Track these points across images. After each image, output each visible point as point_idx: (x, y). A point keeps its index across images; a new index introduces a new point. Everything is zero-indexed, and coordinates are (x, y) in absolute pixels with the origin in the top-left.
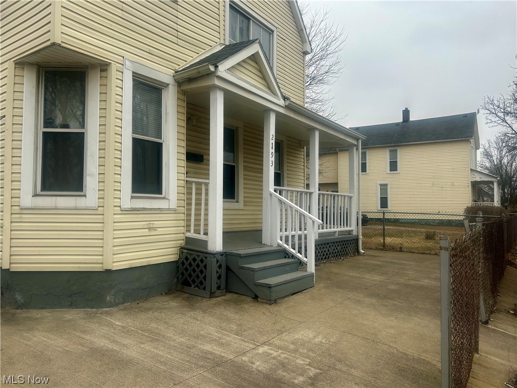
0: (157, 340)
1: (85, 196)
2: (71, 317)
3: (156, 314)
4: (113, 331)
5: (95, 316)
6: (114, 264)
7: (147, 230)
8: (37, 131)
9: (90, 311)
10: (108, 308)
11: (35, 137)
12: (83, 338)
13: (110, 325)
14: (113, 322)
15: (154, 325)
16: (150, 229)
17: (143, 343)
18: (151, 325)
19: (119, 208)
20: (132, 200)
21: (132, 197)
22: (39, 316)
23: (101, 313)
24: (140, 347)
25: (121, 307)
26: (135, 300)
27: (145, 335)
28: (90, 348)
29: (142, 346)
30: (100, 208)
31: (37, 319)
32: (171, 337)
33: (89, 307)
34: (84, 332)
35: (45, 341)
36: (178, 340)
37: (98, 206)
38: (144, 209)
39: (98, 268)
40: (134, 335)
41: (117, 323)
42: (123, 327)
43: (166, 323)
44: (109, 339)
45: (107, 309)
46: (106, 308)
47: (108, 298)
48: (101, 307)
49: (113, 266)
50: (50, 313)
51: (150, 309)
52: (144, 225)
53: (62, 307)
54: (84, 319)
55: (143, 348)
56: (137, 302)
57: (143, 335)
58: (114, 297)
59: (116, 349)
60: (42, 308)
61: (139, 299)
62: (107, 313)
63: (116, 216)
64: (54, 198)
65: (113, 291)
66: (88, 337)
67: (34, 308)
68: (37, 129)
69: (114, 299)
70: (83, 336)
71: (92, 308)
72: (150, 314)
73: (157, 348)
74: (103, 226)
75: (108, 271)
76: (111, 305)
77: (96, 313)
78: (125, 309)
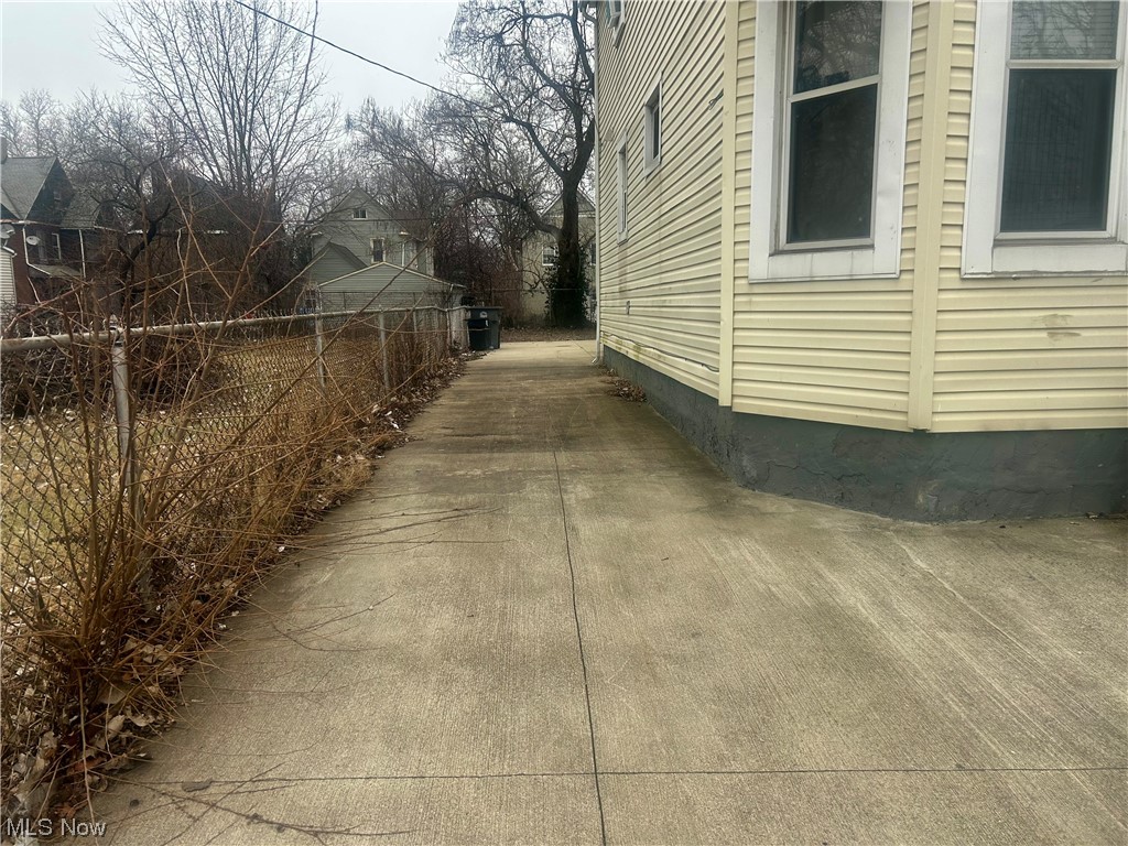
0: (992, 632)
1: (872, 247)
2: (827, 525)
3: (1037, 563)
4: (895, 578)
5: (879, 534)
6: (937, 418)
7: (1044, 334)
8: (782, 104)
9: (877, 520)
10: (920, 521)
11: (775, 118)
12: (820, 576)
13: (901, 563)
14: (912, 557)
15: (1011, 591)
16: (1053, 331)
17: (948, 630)
18: (1002, 590)
19: (955, 275)
20: (997, 250)
21: (998, 243)
22: (773, 509)
23: (897, 532)
24: (935, 638)
25: (955, 526)
26: (996, 516)
27: (968, 610)
28: (821, 604)
29: (942, 635)
30: (904, 276)
31: (764, 514)
32: (1038, 637)
33: (877, 512)
34: (832, 563)
35: (749, 562)
36: (1055, 652)
37: (901, 271)
38: (1036, 275)
39: (895, 422)
40: (941, 602)
41: (918, 562)
42: (926, 576)
43: (1051, 594)
44: (875, 595)
45: (917, 524)
46: (914, 520)
47: (921, 499)
48: (904, 517)
49: (932, 423)
50: (795, 506)
51: (1026, 547)
52: (1035, 320)
53: (824, 499)
54: (852, 535)
55: (942, 642)
56: (1002, 523)
57: (963, 608)
58: (936, 499)
59: (873, 622)
60: (787, 495)
61: (1010, 517)
62: (911, 533)
63: (944, 296)
64: (809, 256)
65: (934, 484)
66: (832, 577)
67: (774, 491)
68: (782, 98)
69: (937, 505)
70: (826, 572)
71: (884, 514)
72: (1018, 562)
73: (976, 653)
74: (911, 322)
75: (921, 435)
76: (927, 518)
77: (887, 529)
78: (963, 533)
